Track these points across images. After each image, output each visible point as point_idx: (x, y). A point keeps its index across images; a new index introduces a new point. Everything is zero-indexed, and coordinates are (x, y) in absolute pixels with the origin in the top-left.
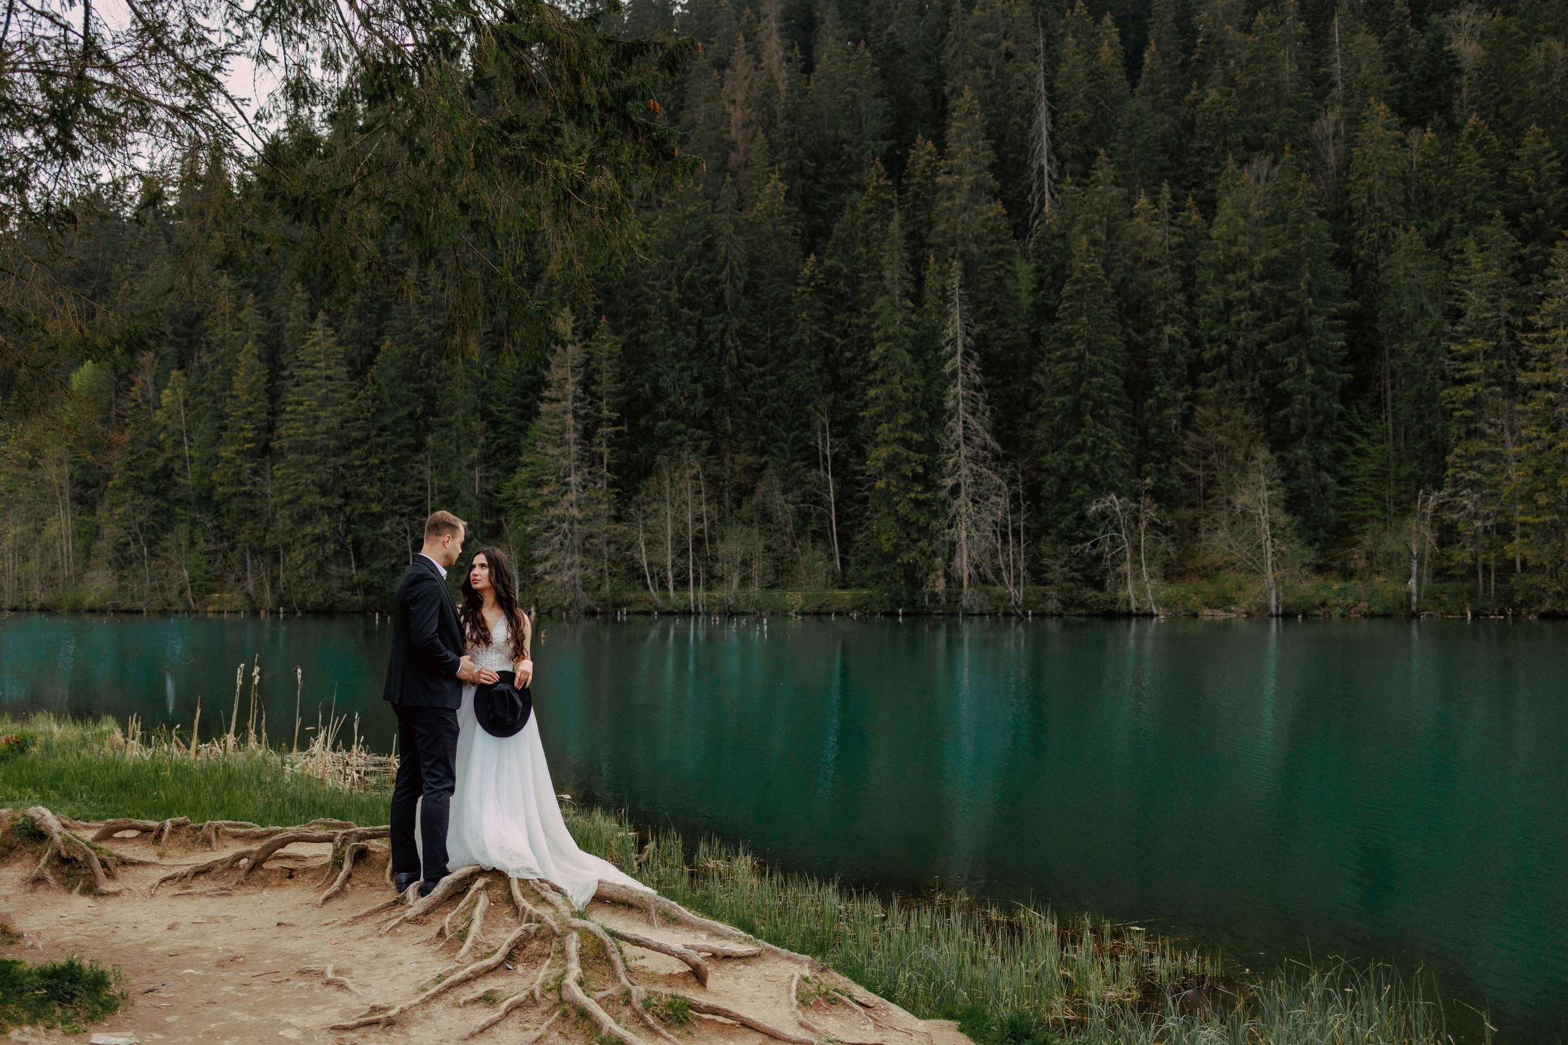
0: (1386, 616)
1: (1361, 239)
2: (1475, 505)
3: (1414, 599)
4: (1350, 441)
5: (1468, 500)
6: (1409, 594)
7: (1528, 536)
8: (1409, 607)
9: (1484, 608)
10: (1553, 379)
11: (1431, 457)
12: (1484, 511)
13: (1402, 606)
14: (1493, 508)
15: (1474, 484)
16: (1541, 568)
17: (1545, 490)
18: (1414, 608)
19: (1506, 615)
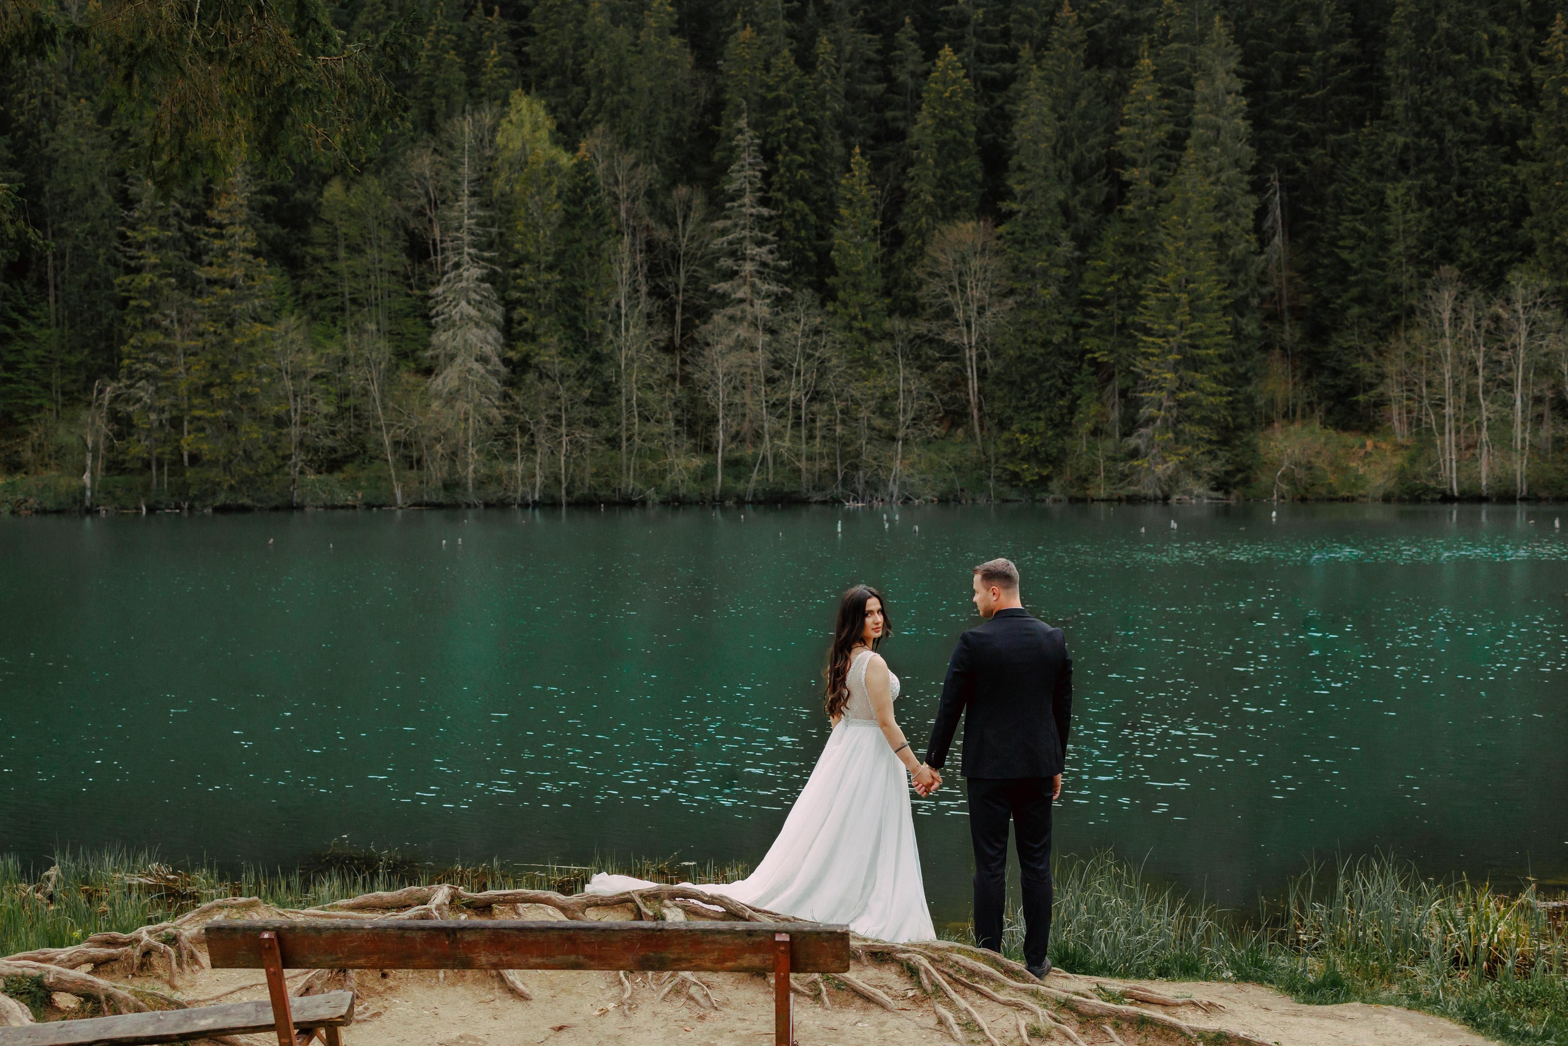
0: (59, 512)
1: (21, 102)
2: (151, 398)
3: (89, 493)
4: (14, 324)
5: (144, 392)
6: (83, 488)
7: (203, 429)
8: (82, 502)
9: (158, 502)
10: (229, 276)
11: (103, 345)
12: (159, 404)
13: (75, 501)
14: (167, 401)
15: (148, 376)
16: (214, 463)
17: (220, 385)
18: (88, 503)
19: (181, 509)
